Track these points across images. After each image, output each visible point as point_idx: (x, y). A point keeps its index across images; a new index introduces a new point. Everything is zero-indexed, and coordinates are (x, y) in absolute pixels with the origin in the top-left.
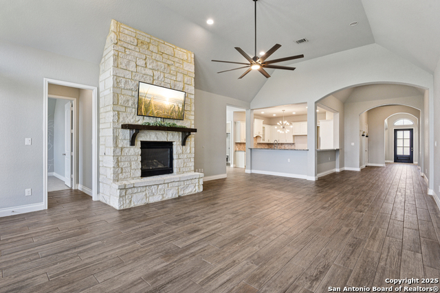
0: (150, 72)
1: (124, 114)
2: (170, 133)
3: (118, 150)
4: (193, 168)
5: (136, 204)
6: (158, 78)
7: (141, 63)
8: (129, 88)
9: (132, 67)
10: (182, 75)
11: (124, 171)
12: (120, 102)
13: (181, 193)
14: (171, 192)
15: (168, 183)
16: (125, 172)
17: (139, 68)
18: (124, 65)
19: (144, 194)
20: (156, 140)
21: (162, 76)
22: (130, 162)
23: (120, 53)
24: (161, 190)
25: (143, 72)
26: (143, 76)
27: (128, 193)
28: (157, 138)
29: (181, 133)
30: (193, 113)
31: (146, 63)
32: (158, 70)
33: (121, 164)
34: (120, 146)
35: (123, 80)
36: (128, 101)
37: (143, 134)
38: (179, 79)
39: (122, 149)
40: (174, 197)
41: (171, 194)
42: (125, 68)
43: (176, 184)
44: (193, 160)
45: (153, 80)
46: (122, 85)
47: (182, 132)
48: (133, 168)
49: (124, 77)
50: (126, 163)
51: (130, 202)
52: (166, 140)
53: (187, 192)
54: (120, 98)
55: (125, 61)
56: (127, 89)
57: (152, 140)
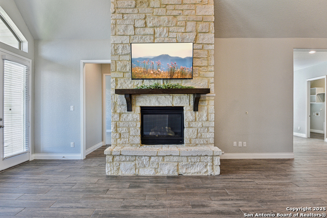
0: (150, 31)
1: (122, 80)
2: (177, 97)
3: (116, 116)
4: (212, 141)
5: (123, 173)
6: (160, 35)
7: (140, 23)
8: (126, 52)
9: (130, 31)
10: (193, 24)
11: (122, 136)
12: (118, 68)
13: (183, 171)
14: (167, 167)
15: (163, 156)
16: (124, 138)
17: (137, 30)
18: (122, 31)
19: (133, 163)
20: (157, 105)
21: (165, 31)
22: (129, 128)
23: (118, 21)
24: (153, 163)
25: (142, 33)
26: (141, 38)
27: (115, 159)
28: (159, 103)
29: (192, 96)
30: (213, 69)
31: (146, 23)
32: (160, 26)
33: (119, 130)
34: (118, 111)
35: (121, 46)
36: (125, 66)
37: (142, 99)
38: (189, 29)
39: (120, 115)
40: (171, 174)
41: (167, 170)
42: (123, 34)
43: (175, 159)
44: (212, 130)
45: (154, 38)
46: (120, 51)
47: (194, 94)
48: (131, 134)
49: (122, 43)
50: (124, 129)
51: (118, 169)
52: (171, 105)
53: (193, 171)
54: (117, 64)
55: (123, 26)
56: (125, 55)
57: (152, 105)
